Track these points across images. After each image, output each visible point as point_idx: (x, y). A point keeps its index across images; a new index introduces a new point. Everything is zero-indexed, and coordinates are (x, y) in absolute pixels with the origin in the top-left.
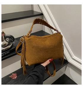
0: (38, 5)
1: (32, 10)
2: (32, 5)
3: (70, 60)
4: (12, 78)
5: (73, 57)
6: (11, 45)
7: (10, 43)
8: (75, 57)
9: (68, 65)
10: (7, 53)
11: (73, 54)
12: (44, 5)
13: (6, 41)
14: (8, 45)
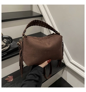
0: (37, 5)
1: (31, 11)
2: (31, 6)
3: (68, 64)
4: (8, 81)
5: (71, 61)
6: (9, 46)
7: (8, 44)
8: (73, 61)
9: (66, 68)
10: (4, 54)
11: (71, 58)
12: (43, 5)
13: (4, 42)
14: (6, 46)
